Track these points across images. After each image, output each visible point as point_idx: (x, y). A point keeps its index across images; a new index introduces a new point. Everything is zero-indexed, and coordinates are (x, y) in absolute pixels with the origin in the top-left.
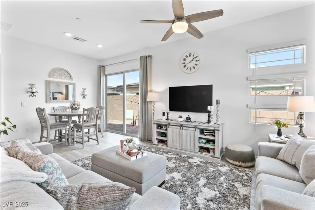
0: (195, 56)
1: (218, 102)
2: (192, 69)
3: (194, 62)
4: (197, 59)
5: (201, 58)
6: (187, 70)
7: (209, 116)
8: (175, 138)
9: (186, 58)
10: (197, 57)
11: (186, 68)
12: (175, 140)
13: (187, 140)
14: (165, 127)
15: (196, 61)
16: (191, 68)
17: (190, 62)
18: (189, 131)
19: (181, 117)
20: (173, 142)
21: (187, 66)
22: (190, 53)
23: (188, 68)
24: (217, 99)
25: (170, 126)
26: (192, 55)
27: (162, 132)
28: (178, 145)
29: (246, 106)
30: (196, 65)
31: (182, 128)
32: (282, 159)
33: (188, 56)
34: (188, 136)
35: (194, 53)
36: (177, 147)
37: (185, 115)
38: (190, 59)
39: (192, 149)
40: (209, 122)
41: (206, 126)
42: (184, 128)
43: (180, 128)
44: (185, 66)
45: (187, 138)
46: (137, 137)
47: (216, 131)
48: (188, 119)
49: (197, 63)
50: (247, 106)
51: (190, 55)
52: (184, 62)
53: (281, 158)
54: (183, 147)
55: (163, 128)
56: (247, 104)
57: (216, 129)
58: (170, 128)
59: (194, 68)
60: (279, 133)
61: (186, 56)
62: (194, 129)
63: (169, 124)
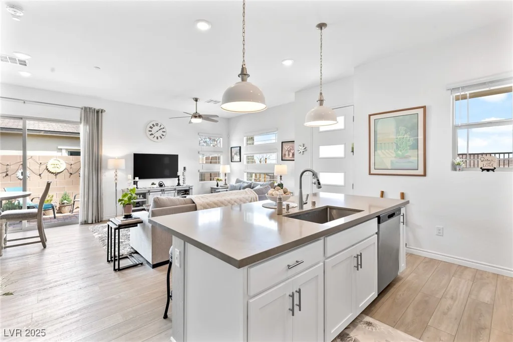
0: (162, 127)
1: (185, 168)
2: (159, 138)
3: (160, 133)
4: (163, 130)
5: (167, 129)
6: (153, 138)
7: (179, 180)
9: (152, 126)
10: (164, 128)
11: (152, 136)
15: (163, 132)
17: (157, 131)
19: (153, 184)
21: (154, 134)
23: (155, 136)
25: (151, 193)
26: (159, 125)
30: (163, 135)
33: (155, 125)
35: (161, 124)
37: (157, 181)
38: (156, 129)
40: (179, 184)
41: (179, 188)
42: (165, 192)
44: (152, 134)
47: (190, 190)
48: (161, 185)
49: (164, 134)
51: (157, 124)
52: (150, 129)
55: (138, 197)
56: (199, 169)
57: (190, 188)
58: (150, 195)
59: (161, 138)
60: (217, 186)
61: (153, 125)
62: (174, 191)
63: (149, 192)
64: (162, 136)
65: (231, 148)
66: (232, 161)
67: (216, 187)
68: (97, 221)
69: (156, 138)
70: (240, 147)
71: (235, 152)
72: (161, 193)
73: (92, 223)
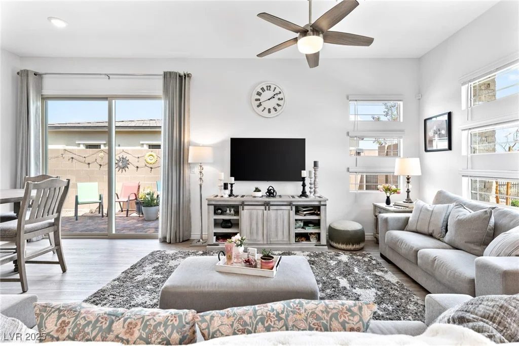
0: (277, 91)
1: (316, 164)
2: (272, 110)
3: (275, 102)
4: (280, 96)
5: (286, 94)
6: (263, 111)
7: (304, 185)
8: (254, 226)
9: (261, 91)
10: (280, 93)
11: (261, 108)
12: (255, 231)
13: (277, 226)
14: (232, 210)
15: (279, 99)
16: (269, 109)
17: (269, 99)
18: (280, 212)
20: (251, 233)
21: (264, 105)
22: (268, 85)
23: (265, 108)
24: (315, 160)
25: (246, 207)
26: (272, 89)
27: (224, 220)
28: (260, 237)
29: (346, 170)
30: (278, 105)
31: (269, 208)
32: (415, 230)
33: (265, 88)
34: (279, 220)
35: (275, 86)
36: (259, 241)
37: (264, 186)
38: (267, 94)
39: (286, 239)
40: (304, 194)
41: (303, 201)
42: (272, 208)
43: (266, 208)
44: (260, 105)
45: (277, 222)
46: (157, 238)
47: (322, 208)
49: (280, 102)
50: (348, 169)
51: (269, 87)
52: (258, 97)
53: (414, 228)
54: (270, 238)
55: (228, 211)
56: (348, 167)
57: (322, 203)
58: (245, 211)
59: (276, 110)
60: (388, 202)
61: (263, 89)
62: (289, 207)
63: (243, 204)
64: (277, 107)
65: (425, 121)
66: (426, 150)
67: (384, 205)
68: (178, 240)
69: (266, 111)
70: (450, 114)
71: (435, 128)
72: (263, 207)
73: (170, 243)
